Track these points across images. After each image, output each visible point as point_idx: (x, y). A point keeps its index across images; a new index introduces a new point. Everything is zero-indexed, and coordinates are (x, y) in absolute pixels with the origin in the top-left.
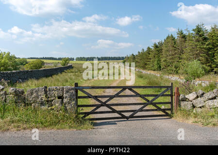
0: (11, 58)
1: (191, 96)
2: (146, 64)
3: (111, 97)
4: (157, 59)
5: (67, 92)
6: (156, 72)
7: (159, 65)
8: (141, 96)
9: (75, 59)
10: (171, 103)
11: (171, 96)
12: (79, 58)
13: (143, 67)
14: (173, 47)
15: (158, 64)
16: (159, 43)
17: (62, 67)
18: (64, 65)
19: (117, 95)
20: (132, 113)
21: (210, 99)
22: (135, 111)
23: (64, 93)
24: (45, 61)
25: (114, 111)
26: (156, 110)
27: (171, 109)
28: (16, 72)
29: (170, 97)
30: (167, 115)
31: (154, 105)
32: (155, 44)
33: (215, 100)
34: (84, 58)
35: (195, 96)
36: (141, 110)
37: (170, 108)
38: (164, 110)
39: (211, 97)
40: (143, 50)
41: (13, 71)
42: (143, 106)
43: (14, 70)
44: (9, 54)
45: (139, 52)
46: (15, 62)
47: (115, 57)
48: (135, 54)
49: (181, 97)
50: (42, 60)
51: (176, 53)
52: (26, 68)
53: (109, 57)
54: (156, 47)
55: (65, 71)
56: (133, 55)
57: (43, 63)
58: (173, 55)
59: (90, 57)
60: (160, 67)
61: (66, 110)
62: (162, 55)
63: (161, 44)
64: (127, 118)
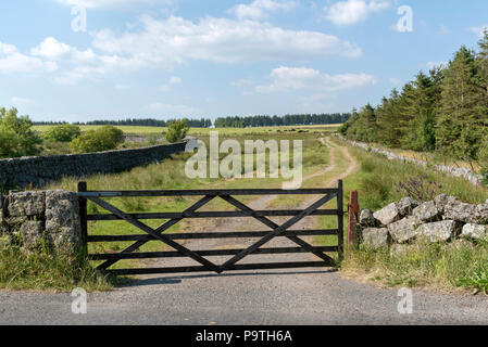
0: (21, 124)
1: (385, 214)
2: (399, 134)
3: (176, 218)
4: (424, 119)
5: (53, 203)
6: (418, 155)
7: (428, 136)
8: (254, 214)
9: (213, 123)
10: (339, 232)
11: (339, 213)
12: (223, 119)
13: (392, 141)
14: (468, 82)
15: (428, 132)
16: (433, 73)
17: (165, 146)
18: (175, 139)
19: (191, 213)
20: (231, 257)
21: (427, 221)
22: (239, 253)
23: (47, 205)
24: (126, 130)
25: (182, 252)
26: (297, 250)
27: (339, 248)
28: (30, 161)
29: (336, 218)
30: (328, 262)
31: (293, 236)
32: (421, 77)
33: (437, 224)
34: (237, 119)
35: (395, 214)
36: (255, 250)
37: (336, 244)
38: (318, 251)
39: (428, 215)
40: (395, 92)
41: (23, 158)
42: (260, 238)
43: (28, 154)
44: (14, 112)
45: (385, 100)
46: (30, 133)
47: (323, 116)
48: (374, 106)
49: (363, 215)
50: (118, 127)
51: (477, 101)
52: (74, 148)
53: (309, 116)
54: (425, 83)
55: (174, 156)
56: (369, 107)
57: (118, 136)
58: (467, 106)
59: (253, 116)
60: (433, 141)
61: (51, 246)
62: (441, 106)
63: (439, 76)
64: (218, 269)
